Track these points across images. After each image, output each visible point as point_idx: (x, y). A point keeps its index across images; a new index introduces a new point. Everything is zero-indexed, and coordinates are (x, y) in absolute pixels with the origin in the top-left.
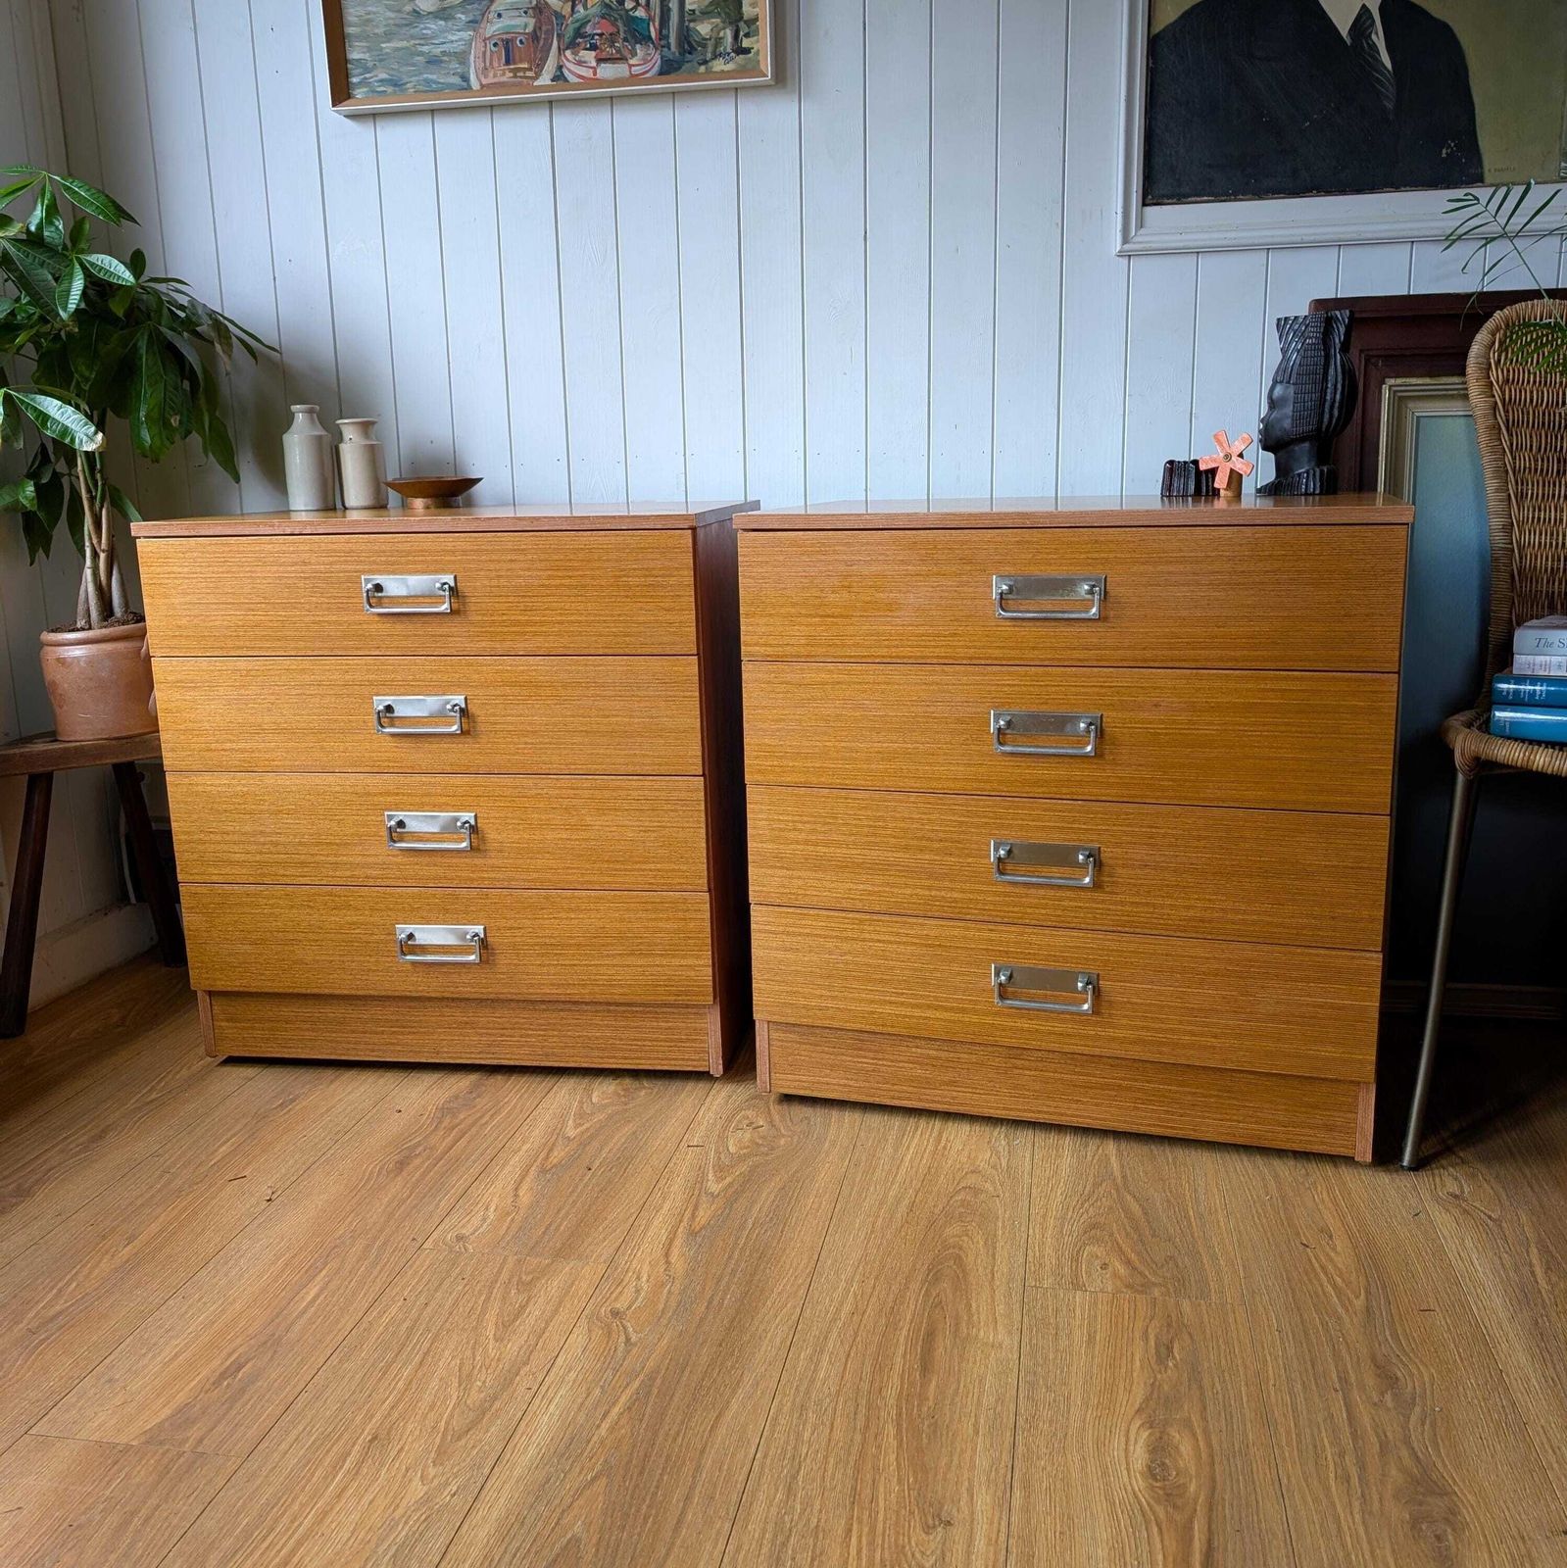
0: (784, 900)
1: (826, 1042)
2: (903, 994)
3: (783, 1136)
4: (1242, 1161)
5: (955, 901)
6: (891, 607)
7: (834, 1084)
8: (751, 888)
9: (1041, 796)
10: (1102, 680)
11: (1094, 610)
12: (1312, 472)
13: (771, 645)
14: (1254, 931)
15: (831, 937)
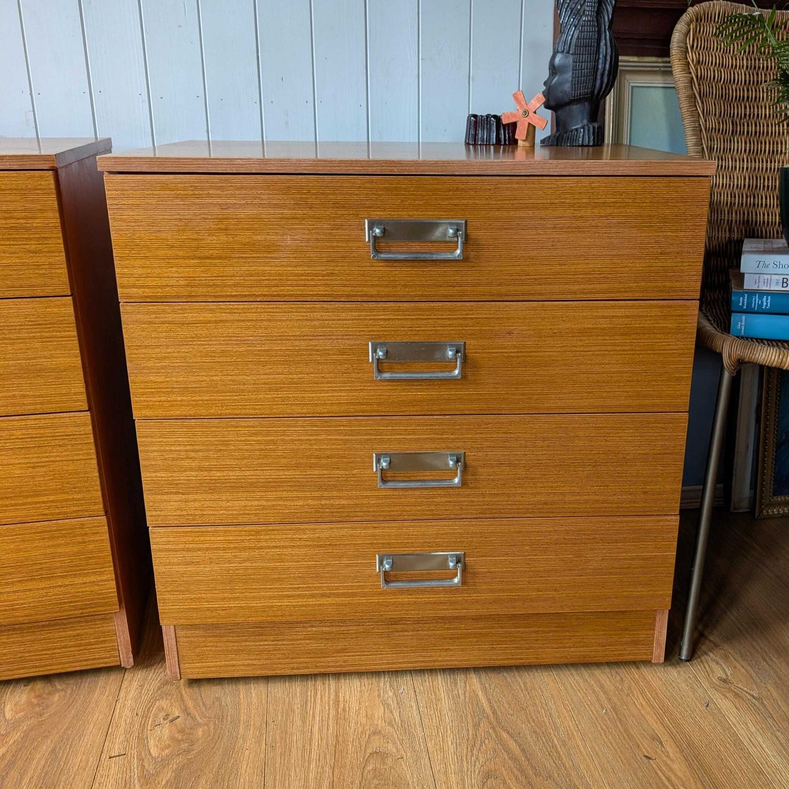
0: (183, 521)
1: (229, 633)
2: (298, 588)
3: (199, 725)
4: (572, 674)
5: (343, 506)
6: (270, 248)
7: (240, 665)
8: (148, 514)
9: (415, 413)
10: (465, 313)
11: (458, 252)
12: (586, 128)
13: (148, 287)
14: (586, 508)
15: (229, 549)
